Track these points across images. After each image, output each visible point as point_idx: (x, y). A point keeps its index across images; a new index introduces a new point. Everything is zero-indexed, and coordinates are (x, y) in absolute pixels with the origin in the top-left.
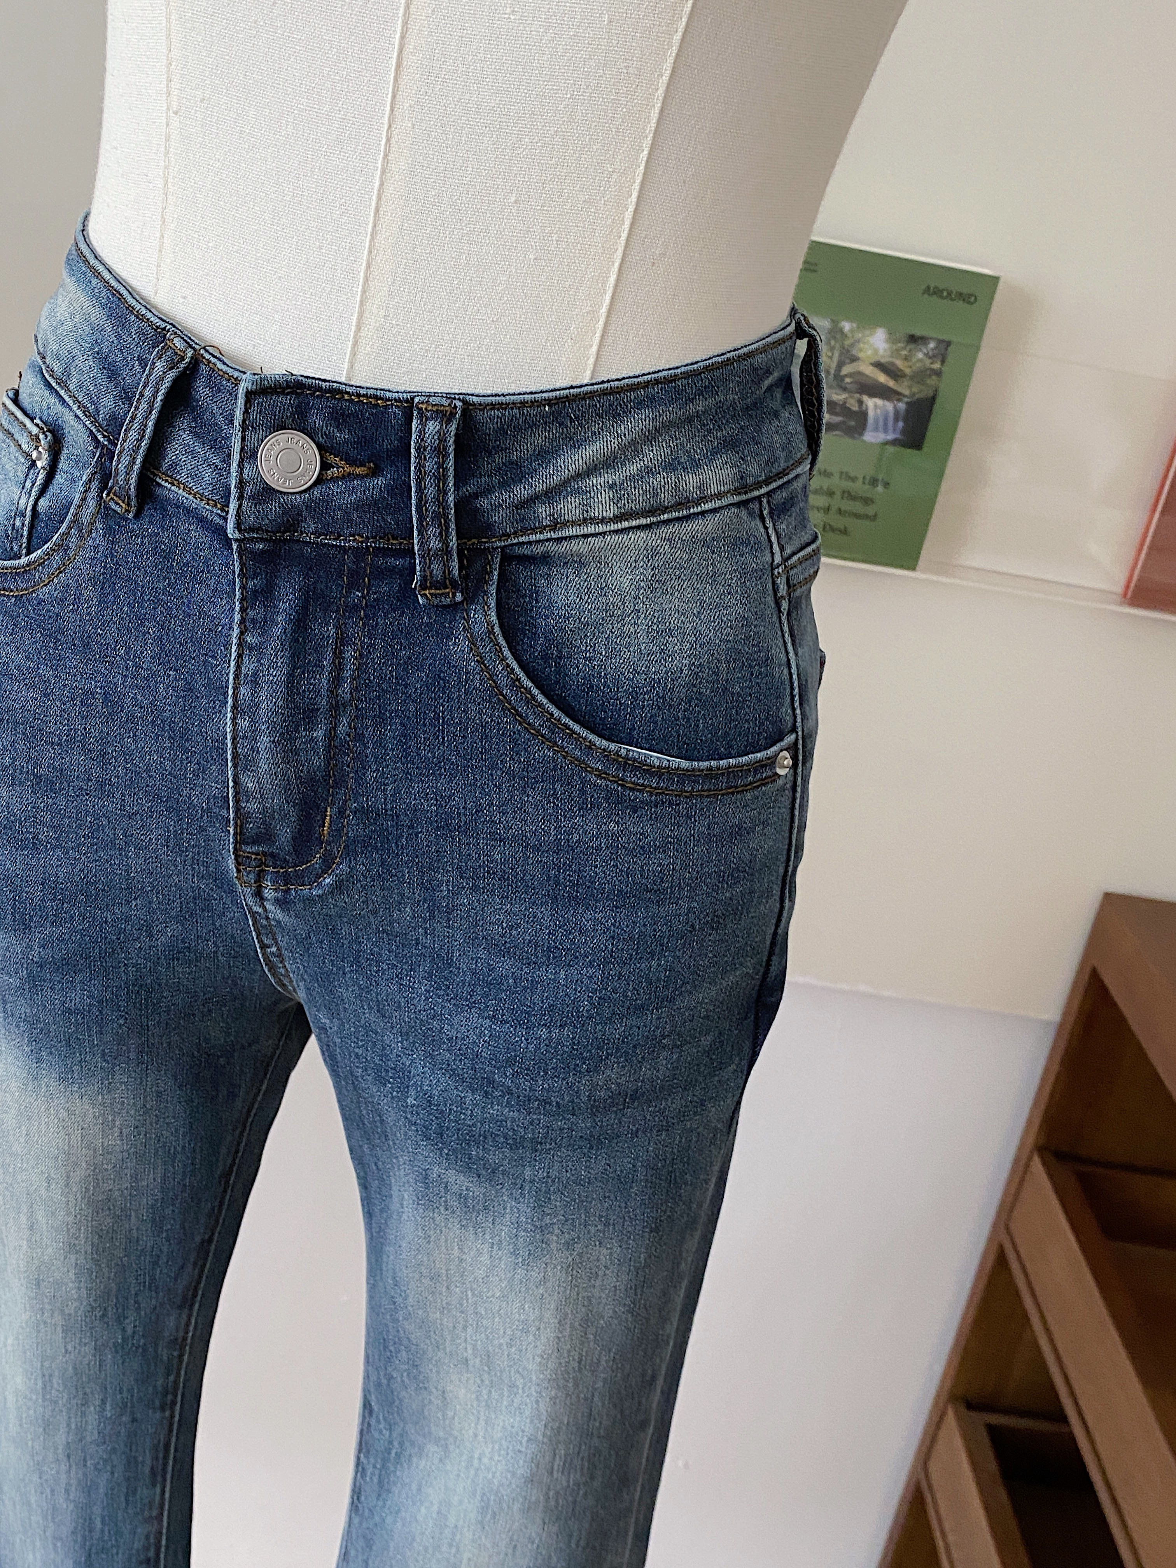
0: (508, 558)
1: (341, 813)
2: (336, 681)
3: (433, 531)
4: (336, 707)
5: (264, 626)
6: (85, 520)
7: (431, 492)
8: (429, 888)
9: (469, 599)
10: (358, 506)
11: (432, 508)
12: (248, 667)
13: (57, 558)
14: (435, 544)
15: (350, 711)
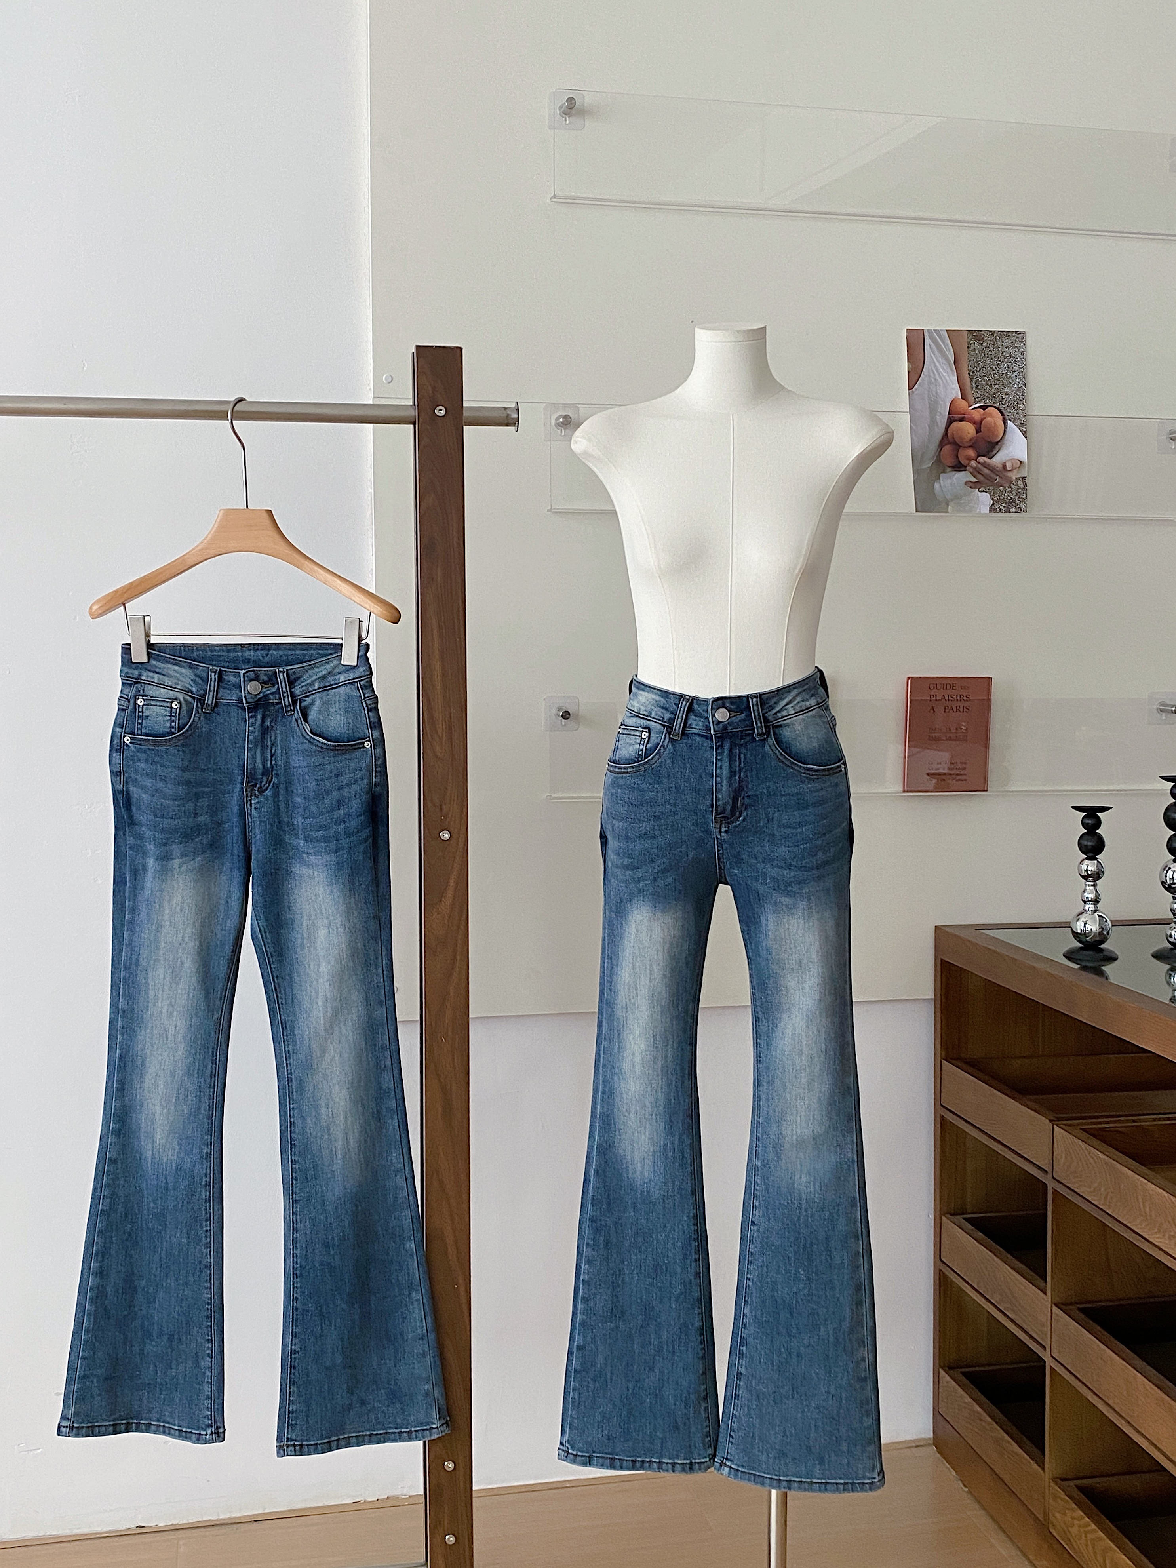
0: (774, 727)
1: (743, 798)
2: (740, 764)
3: (758, 722)
4: (740, 770)
5: (721, 754)
6: (665, 744)
7: (757, 714)
8: (767, 814)
9: (767, 737)
10: (740, 721)
11: (757, 717)
12: (719, 765)
13: (657, 757)
14: (759, 725)
15: (744, 770)
